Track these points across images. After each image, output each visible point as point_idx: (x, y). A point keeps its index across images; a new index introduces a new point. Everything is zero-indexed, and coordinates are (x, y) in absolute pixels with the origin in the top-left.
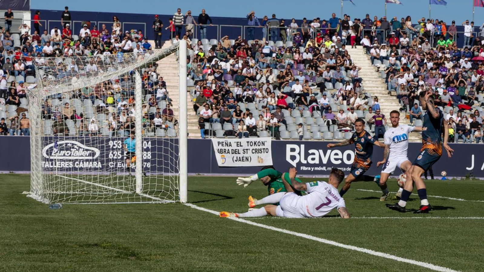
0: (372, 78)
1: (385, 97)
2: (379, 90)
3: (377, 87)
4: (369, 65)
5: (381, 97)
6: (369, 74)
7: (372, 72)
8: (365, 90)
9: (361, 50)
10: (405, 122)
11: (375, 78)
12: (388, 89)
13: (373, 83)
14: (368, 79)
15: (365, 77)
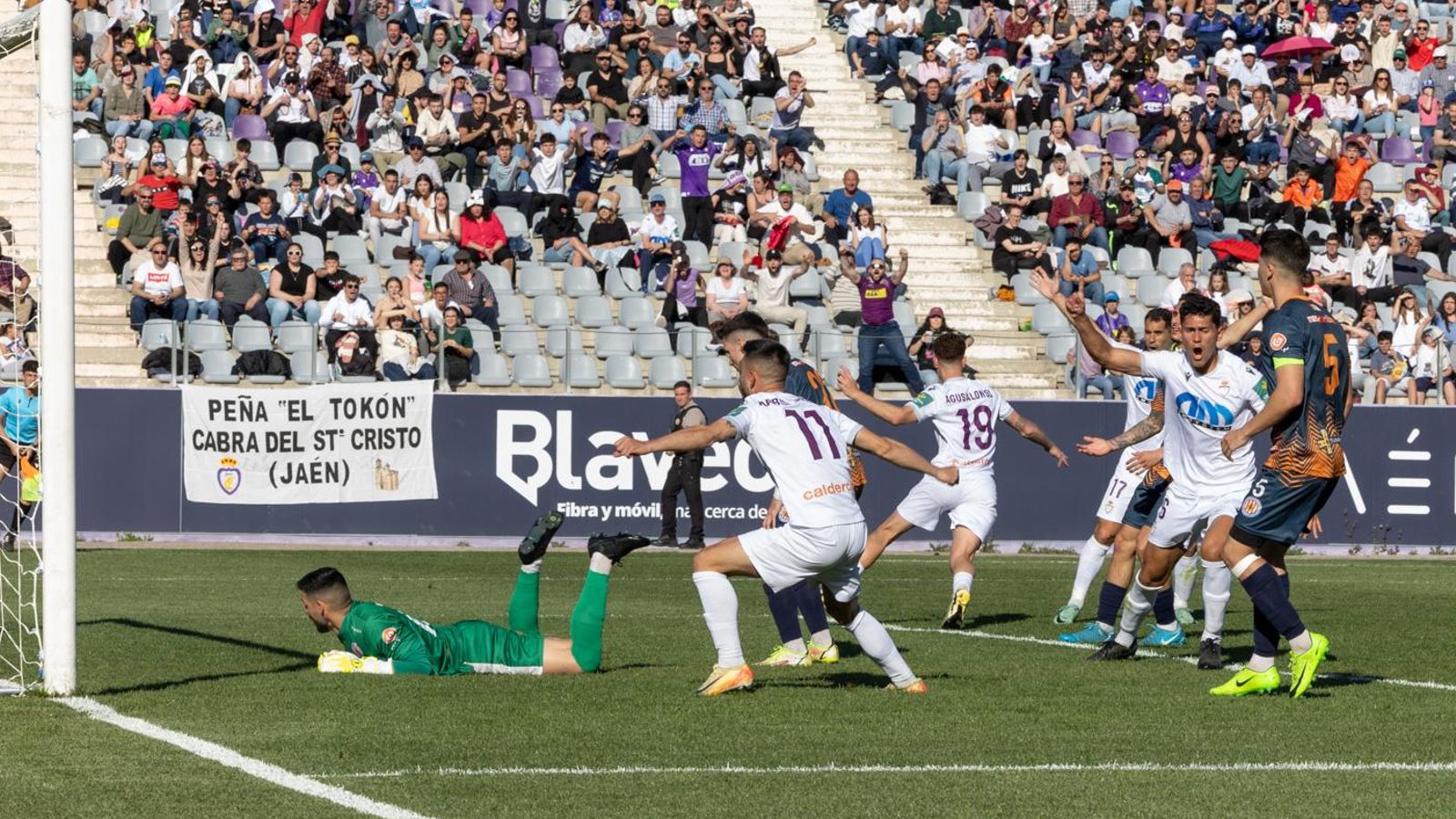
0: (855, 130)
1: (910, 209)
2: (885, 181)
3: (876, 169)
4: (841, 76)
5: (892, 209)
6: (843, 111)
7: (851, 106)
8: (827, 181)
9: (807, 14)
10: (991, 313)
11: (866, 130)
12: (919, 173)
13: (859, 149)
14: (839, 134)
15: (826, 123)
